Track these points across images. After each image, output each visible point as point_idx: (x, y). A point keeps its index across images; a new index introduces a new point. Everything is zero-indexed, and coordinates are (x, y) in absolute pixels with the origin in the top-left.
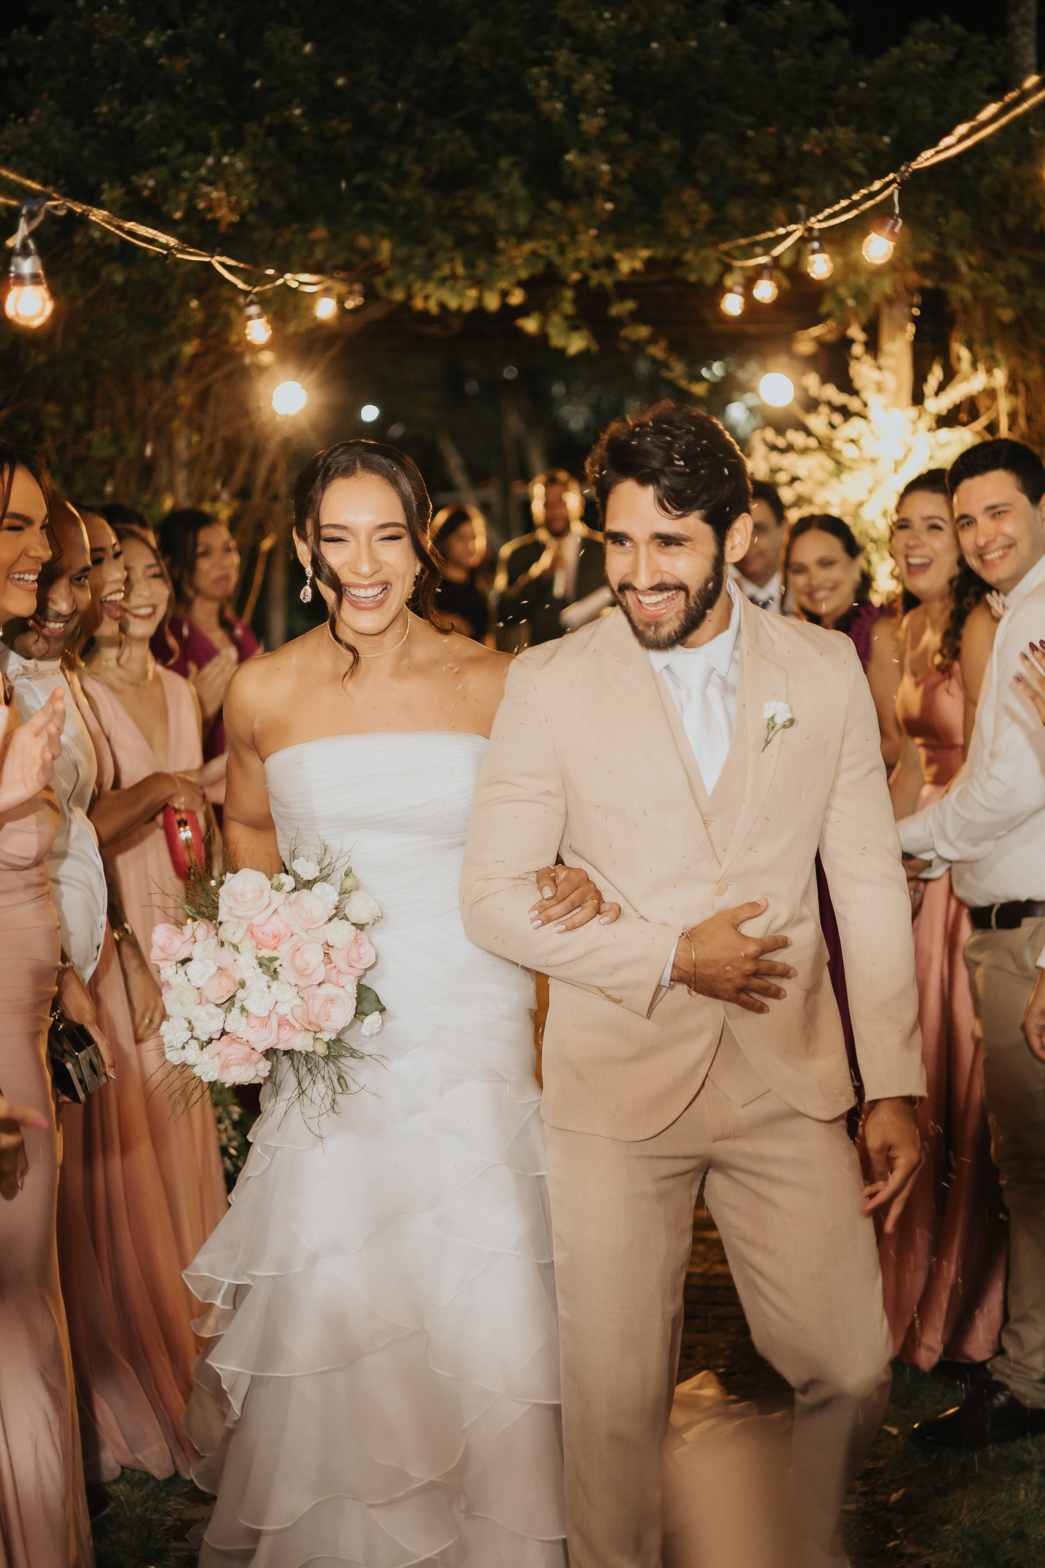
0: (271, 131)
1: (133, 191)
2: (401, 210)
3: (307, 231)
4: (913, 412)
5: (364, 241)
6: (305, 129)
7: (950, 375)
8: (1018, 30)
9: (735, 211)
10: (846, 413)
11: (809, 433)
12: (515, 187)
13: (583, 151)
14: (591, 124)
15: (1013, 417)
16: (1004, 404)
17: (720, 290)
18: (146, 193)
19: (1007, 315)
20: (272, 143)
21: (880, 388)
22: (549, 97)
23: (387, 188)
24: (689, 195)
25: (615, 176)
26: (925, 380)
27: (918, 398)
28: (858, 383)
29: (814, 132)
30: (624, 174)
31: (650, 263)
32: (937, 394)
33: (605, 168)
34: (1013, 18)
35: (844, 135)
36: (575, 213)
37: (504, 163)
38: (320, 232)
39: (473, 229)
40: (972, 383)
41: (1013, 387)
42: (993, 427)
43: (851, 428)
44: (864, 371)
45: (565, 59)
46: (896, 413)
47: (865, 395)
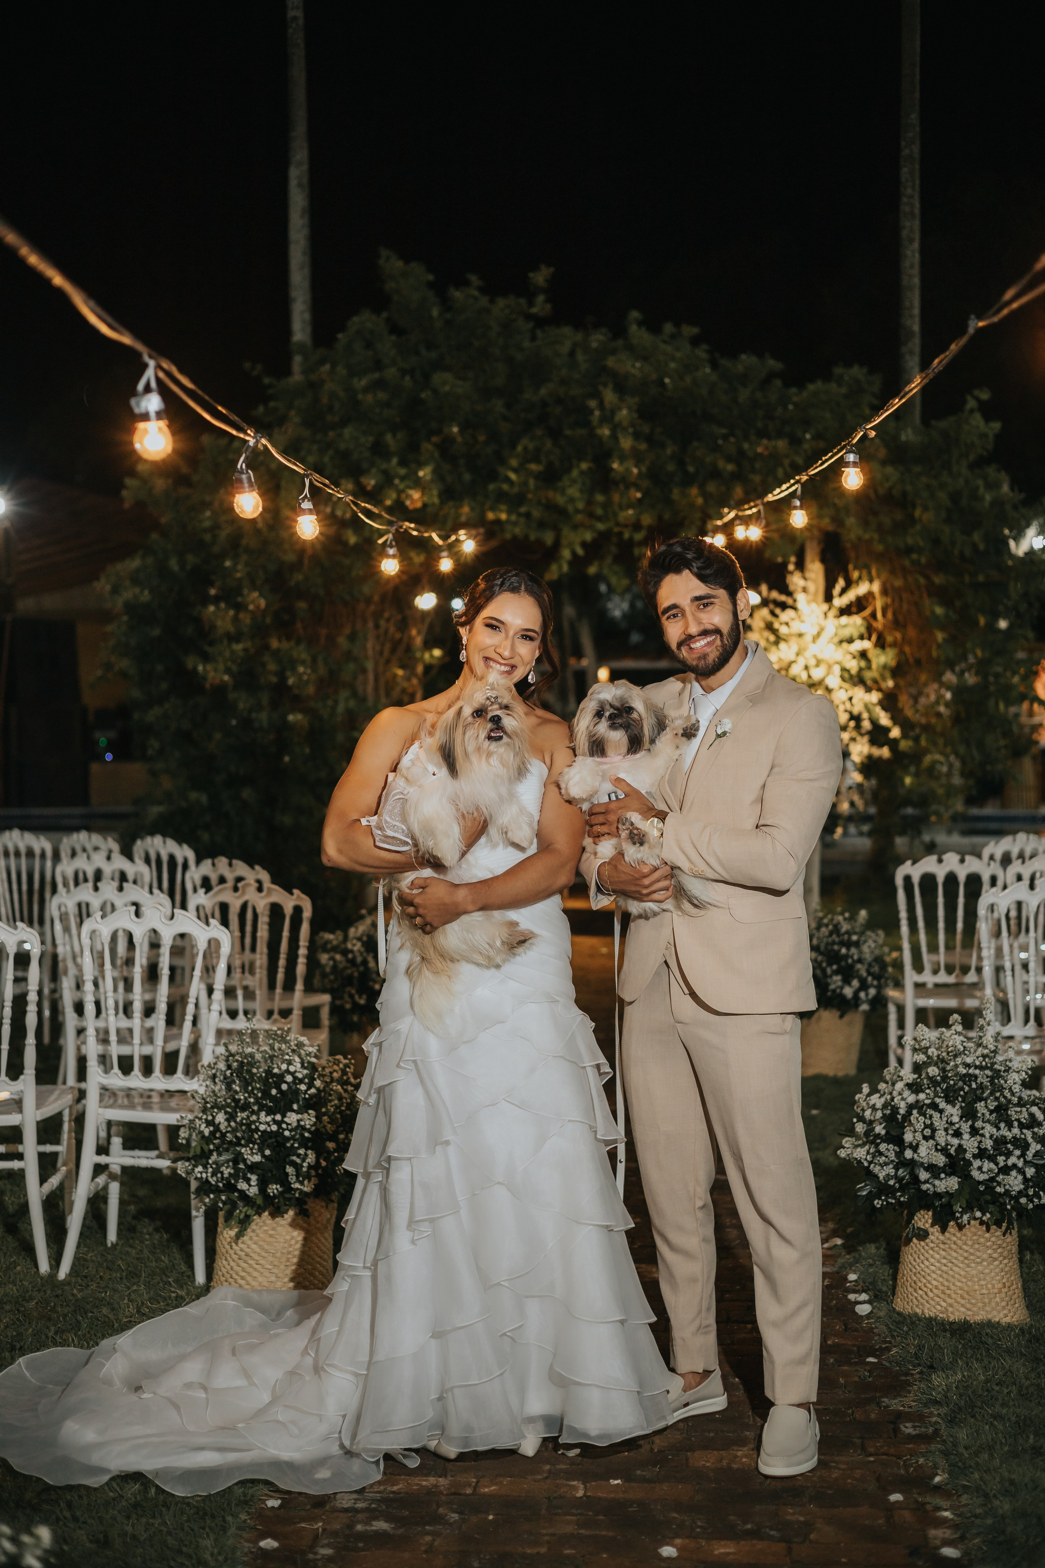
0: (436, 446)
3: (457, 507)
4: (825, 607)
6: (460, 440)
7: (849, 583)
8: (908, 357)
9: (712, 487)
10: (784, 606)
13: (623, 459)
14: (626, 441)
15: (884, 610)
16: (879, 604)
19: (880, 548)
20: (437, 454)
21: (805, 590)
22: (600, 424)
25: (641, 474)
26: (834, 587)
27: (828, 598)
28: (792, 588)
29: (763, 442)
30: (646, 474)
32: (840, 595)
33: (635, 469)
34: (904, 349)
40: (862, 589)
41: (884, 592)
42: (874, 615)
43: (786, 615)
44: (796, 581)
45: (610, 396)
46: (814, 606)
47: (796, 595)
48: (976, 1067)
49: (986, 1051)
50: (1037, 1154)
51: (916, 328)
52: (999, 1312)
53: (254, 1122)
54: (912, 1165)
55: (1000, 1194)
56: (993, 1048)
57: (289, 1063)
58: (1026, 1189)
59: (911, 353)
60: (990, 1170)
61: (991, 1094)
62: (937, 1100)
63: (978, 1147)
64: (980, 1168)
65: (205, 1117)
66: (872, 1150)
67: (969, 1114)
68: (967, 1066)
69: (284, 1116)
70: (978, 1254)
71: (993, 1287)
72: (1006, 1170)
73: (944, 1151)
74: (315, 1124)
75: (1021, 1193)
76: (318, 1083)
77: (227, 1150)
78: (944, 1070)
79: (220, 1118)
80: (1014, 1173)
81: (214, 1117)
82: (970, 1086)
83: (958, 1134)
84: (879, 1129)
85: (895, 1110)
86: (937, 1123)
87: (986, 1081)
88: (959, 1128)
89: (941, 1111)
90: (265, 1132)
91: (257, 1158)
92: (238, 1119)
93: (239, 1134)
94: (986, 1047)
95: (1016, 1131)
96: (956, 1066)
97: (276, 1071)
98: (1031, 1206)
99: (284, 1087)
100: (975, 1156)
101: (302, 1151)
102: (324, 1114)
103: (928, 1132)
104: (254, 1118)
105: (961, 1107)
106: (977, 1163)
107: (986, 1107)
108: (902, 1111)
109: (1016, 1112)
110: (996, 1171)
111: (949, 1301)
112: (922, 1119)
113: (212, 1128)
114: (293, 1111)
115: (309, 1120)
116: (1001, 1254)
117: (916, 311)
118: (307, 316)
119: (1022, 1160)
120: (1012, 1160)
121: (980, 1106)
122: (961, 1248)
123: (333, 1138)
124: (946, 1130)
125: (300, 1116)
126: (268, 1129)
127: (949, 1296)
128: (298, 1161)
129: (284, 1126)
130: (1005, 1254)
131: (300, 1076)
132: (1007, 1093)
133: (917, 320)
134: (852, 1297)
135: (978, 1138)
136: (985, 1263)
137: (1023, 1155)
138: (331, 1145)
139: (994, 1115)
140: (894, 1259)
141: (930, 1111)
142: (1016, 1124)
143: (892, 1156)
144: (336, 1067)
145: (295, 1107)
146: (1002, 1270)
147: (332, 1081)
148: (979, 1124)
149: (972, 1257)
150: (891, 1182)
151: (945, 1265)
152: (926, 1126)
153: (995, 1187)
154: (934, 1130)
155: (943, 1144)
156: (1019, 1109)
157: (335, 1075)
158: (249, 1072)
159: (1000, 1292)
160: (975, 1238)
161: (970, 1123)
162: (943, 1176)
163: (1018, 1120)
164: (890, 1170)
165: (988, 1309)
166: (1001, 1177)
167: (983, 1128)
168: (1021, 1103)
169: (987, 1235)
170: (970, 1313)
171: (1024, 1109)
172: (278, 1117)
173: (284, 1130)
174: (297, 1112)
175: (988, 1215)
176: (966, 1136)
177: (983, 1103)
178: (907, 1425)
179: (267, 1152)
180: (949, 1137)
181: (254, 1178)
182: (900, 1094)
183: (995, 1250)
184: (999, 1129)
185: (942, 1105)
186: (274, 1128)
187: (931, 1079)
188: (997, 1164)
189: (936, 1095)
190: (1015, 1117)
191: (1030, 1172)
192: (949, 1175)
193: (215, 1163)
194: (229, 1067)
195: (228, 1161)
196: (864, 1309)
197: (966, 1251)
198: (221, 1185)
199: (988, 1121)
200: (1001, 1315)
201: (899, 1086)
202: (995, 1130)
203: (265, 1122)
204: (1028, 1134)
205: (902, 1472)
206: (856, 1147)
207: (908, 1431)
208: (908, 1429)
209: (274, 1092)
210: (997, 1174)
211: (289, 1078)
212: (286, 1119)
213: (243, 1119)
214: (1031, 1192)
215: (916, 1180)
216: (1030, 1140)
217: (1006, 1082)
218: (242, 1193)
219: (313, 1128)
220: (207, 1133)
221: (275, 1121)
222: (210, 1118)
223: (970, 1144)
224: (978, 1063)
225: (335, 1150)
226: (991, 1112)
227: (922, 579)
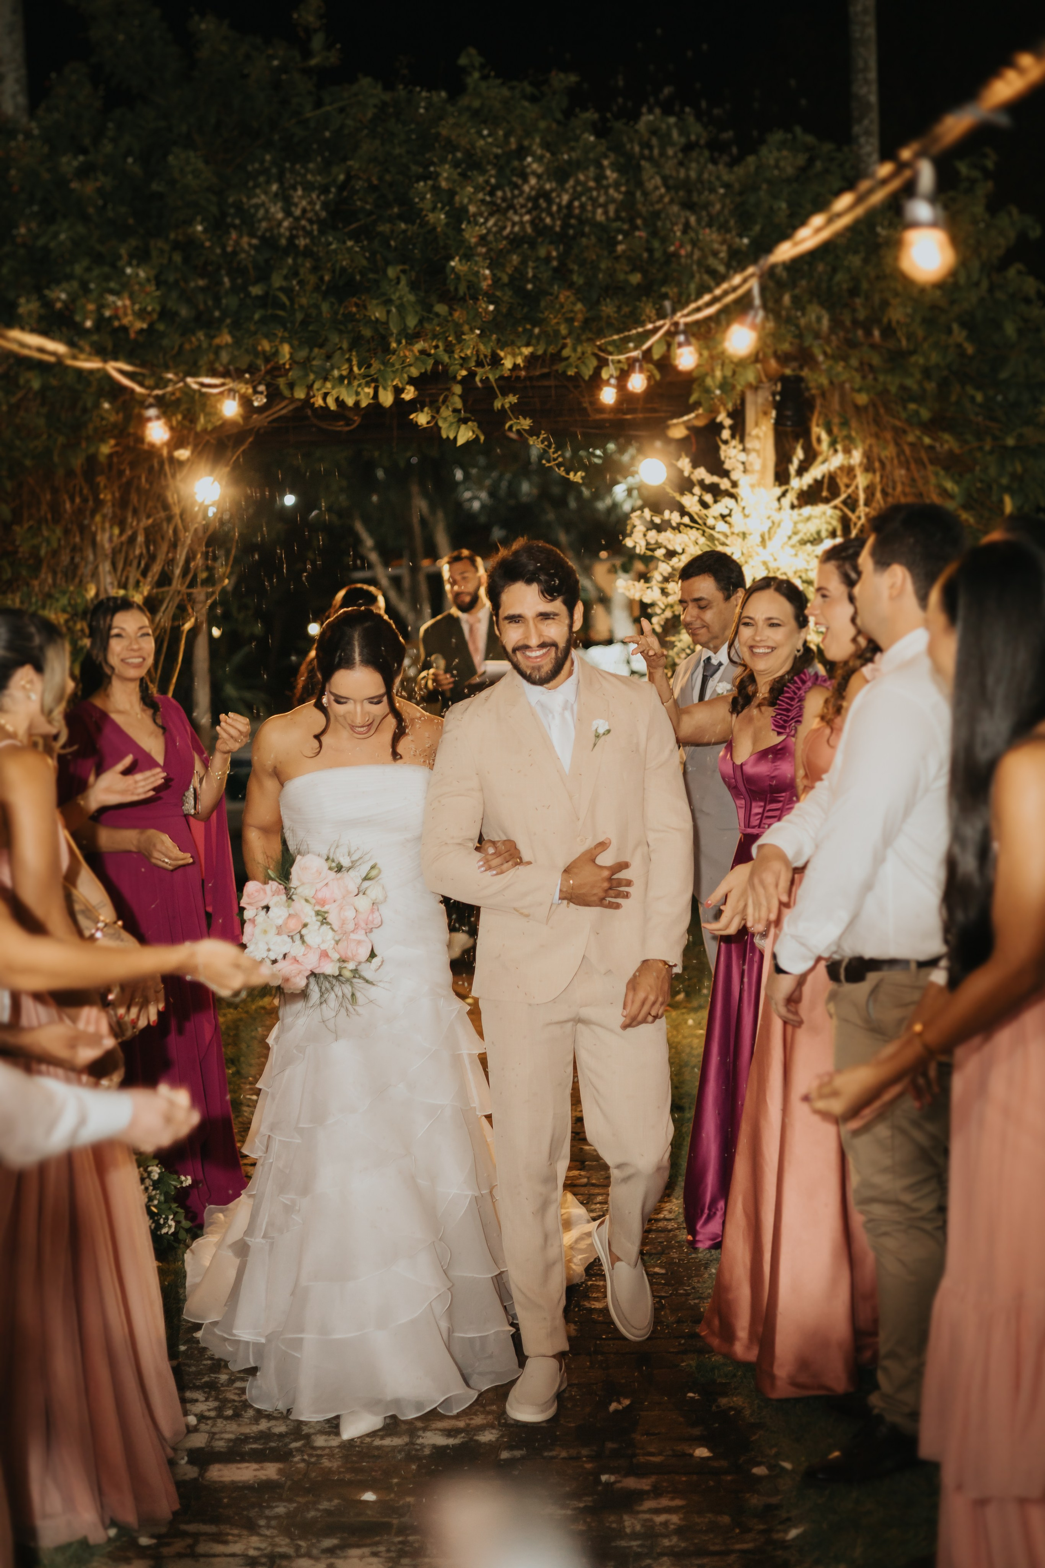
0: (176, 246)
1: (47, 304)
2: (299, 316)
3: (211, 337)
4: (778, 491)
5: (266, 345)
6: (207, 244)
7: (811, 455)
8: (862, 140)
9: (608, 309)
10: (716, 491)
11: (683, 512)
12: (404, 293)
13: (467, 257)
15: (870, 492)
16: (862, 480)
17: (596, 382)
18: (59, 305)
19: (861, 399)
20: (177, 258)
21: (747, 468)
22: (434, 209)
24: (565, 296)
25: (496, 280)
26: (790, 461)
27: (781, 477)
28: (727, 466)
30: (505, 279)
31: (531, 360)
32: (800, 473)
33: (486, 272)
34: (856, 129)
35: (706, 237)
36: (460, 315)
37: (393, 271)
38: (225, 338)
39: (367, 333)
40: (833, 462)
41: (869, 465)
42: (852, 503)
43: (722, 506)
44: (733, 453)
45: (447, 174)
46: (761, 491)
47: (734, 476)
51: (873, 99)
59: (867, 133)
117: (872, 77)
133: (874, 87)
227: (927, 440)
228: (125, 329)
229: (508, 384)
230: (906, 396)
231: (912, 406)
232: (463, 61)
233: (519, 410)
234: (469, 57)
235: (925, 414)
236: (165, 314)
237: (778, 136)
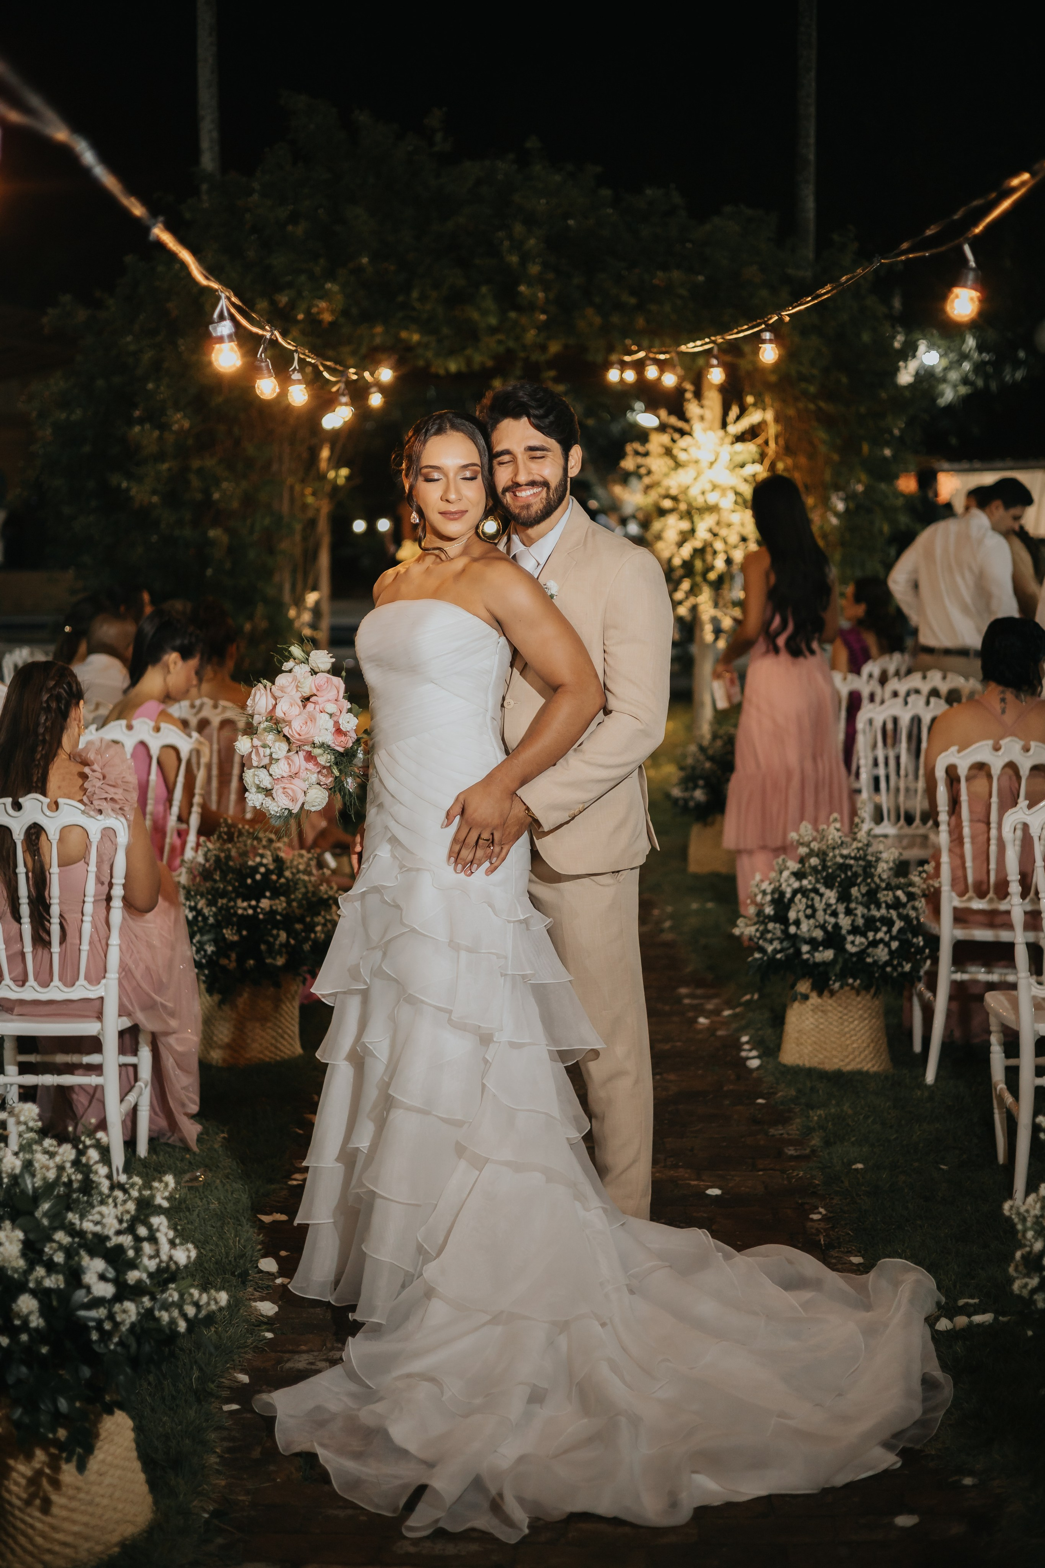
0: (352, 272)
1: (273, 303)
2: (425, 316)
3: (370, 328)
4: (721, 433)
5: (404, 335)
6: (370, 270)
7: (743, 411)
9: (615, 319)
10: (682, 433)
12: (489, 304)
13: (530, 285)
14: (534, 269)
15: (777, 437)
16: (772, 430)
17: (607, 366)
18: (281, 306)
20: (352, 278)
21: (702, 418)
22: (510, 252)
23: (417, 305)
24: (590, 312)
25: (547, 299)
26: (729, 413)
27: (724, 425)
28: (689, 415)
29: (660, 274)
30: (552, 298)
31: (566, 347)
32: (735, 422)
33: (541, 295)
35: (676, 275)
36: (524, 320)
37: (484, 289)
38: (379, 329)
40: (754, 417)
41: (777, 420)
42: (766, 443)
43: (684, 442)
44: (693, 409)
45: (519, 229)
46: (710, 433)
47: (692, 422)
48: (851, 858)
49: (860, 845)
50: (901, 930)
51: (812, 157)
52: (867, 1063)
53: (233, 907)
54: (795, 940)
55: (869, 964)
56: (866, 842)
57: (262, 856)
58: (891, 959)
59: (807, 181)
60: (862, 944)
61: (864, 880)
62: (818, 886)
63: (852, 924)
64: (853, 943)
65: (188, 903)
66: (761, 928)
67: (844, 897)
68: (842, 856)
69: (258, 901)
70: (851, 1014)
71: (863, 1042)
72: (874, 944)
73: (823, 927)
74: (285, 909)
75: (887, 964)
76: (287, 874)
77: (209, 932)
78: (824, 861)
79: (201, 904)
80: (881, 946)
81: (196, 904)
82: (846, 874)
83: (835, 914)
84: (769, 910)
85: (782, 894)
86: (817, 905)
87: (860, 871)
88: (836, 909)
89: (821, 895)
90: (242, 915)
91: (236, 938)
92: (219, 904)
93: (220, 918)
94: (860, 841)
95: (883, 911)
96: (835, 857)
97: (250, 863)
98: (895, 974)
99: (258, 877)
100: (849, 932)
101: (275, 932)
102: (293, 900)
103: (809, 911)
104: (232, 904)
105: (838, 892)
106: (850, 938)
107: (859, 890)
108: (788, 895)
109: (884, 895)
110: (866, 943)
111: (825, 1053)
112: (804, 900)
113: (194, 913)
114: (265, 897)
115: (280, 904)
116: (870, 1015)
117: (812, 140)
118: (215, 135)
119: (888, 935)
120: (880, 935)
121: (854, 891)
122: (835, 1009)
123: (301, 920)
124: (825, 910)
125: (273, 902)
126: (245, 913)
127: (825, 1049)
128: (271, 939)
129: (259, 910)
130: (874, 1014)
131: (271, 867)
132: (877, 880)
133: (812, 149)
134: (744, 1054)
135: (852, 917)
136: (856, 1022)
137: (889, 931)
138: (298, 926)
139: (865, 898)
140: (778, 1021)
141: (812, 895)
142: (884, 905)
143: (779, 933)
144: (301, 861)
145: (268, 894)
146: (871, 1028)
147: (299, 871)
148: (853, 905)
149: (845, 1017)
150: (779, 956)
151: (822, 1023)
152: (808, 907)
153: (865, 959)
154: (815, 910)
155: (822, 922)
156: (885, 892)
157: (301, 867)
158: (226, 864)
159: (868, 1046)
160: (849, 1001)
161: (845, 905)
162: (821, 948)
163: (886, 902)
164: (776, 945)
165: (858, 1060)
166: (870, 950)
167: (856, 909)
168: (889, 887)
169: (859, 999)
170: (841, 1063)
171: (890, 893)
172: (253, 903)
173: (259, 914)
174: (270, 898)
175: (858, 981)
176: (841, 916)
177: (856, 888)
178: (791, 1148)
179: (244, 933)
180: (827, 917)
181: (233, 956)
182: (786, 881)
183: (865, 1012)
184: (869, 910)
185: (822, 889)
186: (250, 912)
187: (814, 869)
188: (867, 938)
189: (817, 881)
190: (883, 899)
191: (895, 945)
192: (827, 947)
193: (199, 942)
194: (207, 860)
195: (209, 941)
196: (754, 1063)
197: (841, 1012)
198: (204, 961)
199: (861, 903)
200: (870, 1065)
201: (786, 874)
202: (865, 911)
203: (242, 906)
204: (893, 913)
205: (785, 1182)
206: (747, 925)
207: (790, 1153)
208: (791, 1151)
209: (249, 881)
210: (867, 947)
211: (262, 870)
212: (261, 905)
213: (223, 904)
214: (895, 962)
215: (798, 952)
216: (895, 917)
217: (876, 870)
218: (224, 968)
219: (284, 912)
220: (190, 916)
221: (250, 907)
222: (193, 904)
223: (845, 922)
224: (853, 855)
225: (303, 931)
226: (863, 895)
227: (812, 406)
228: (320, 322)
229: (551, 364)
230: (802, 378)
231: (803, 385)
232: (528, 145)
233: (557, 380)
234: (532, 143)
235: (812, 389)
236: (345, 313)
237: (728, 209)
